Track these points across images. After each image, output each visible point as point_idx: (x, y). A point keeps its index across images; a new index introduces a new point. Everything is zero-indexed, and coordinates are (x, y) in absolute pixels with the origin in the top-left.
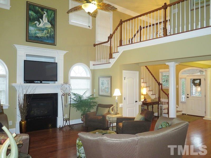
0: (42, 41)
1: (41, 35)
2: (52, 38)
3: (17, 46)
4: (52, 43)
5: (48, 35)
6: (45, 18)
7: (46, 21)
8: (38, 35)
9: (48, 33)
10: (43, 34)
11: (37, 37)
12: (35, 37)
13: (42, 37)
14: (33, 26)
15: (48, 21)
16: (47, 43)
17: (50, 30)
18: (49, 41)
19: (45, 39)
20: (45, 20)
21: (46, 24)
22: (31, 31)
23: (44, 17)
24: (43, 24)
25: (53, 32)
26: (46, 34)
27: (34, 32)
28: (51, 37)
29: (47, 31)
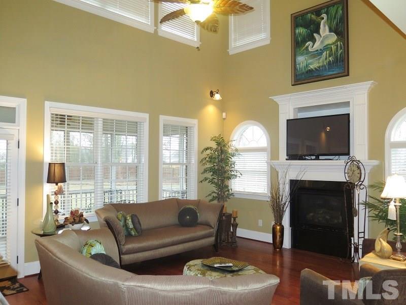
0: (320, 75)
1: (318, 65)
2: (340, 62)
3: (276, 99)
4: (339, 73)
5: (330, 58)
6: (325, 26)
7: (327, 32)
8: (312, 67)
9: (330, 56)
10: (321, 61)
11: (311, 71)
12: (307, 72)
13: (319, 67)
14: (302, 54)
15: (331, 31)
16: (329, 75)
17: (334, 48)
18: (333, 71)
19: (326, 69)
20: (324, 30)
21: (327, 37)
22: (299, 64)
23: (322, 26)
24: (319, 42)
25: (341, 48)
26: (326, 59)
27: (305, 64)
28: (337, 62)
29: (328, 52)
